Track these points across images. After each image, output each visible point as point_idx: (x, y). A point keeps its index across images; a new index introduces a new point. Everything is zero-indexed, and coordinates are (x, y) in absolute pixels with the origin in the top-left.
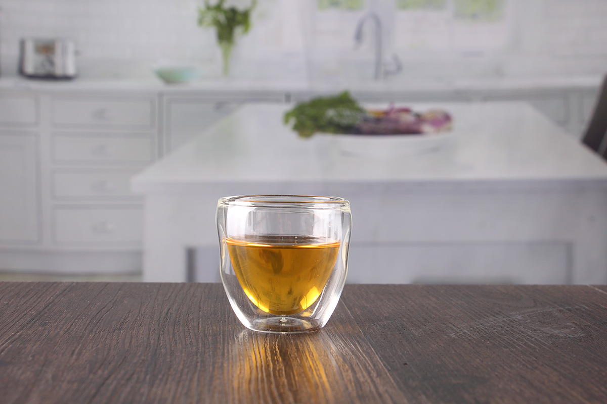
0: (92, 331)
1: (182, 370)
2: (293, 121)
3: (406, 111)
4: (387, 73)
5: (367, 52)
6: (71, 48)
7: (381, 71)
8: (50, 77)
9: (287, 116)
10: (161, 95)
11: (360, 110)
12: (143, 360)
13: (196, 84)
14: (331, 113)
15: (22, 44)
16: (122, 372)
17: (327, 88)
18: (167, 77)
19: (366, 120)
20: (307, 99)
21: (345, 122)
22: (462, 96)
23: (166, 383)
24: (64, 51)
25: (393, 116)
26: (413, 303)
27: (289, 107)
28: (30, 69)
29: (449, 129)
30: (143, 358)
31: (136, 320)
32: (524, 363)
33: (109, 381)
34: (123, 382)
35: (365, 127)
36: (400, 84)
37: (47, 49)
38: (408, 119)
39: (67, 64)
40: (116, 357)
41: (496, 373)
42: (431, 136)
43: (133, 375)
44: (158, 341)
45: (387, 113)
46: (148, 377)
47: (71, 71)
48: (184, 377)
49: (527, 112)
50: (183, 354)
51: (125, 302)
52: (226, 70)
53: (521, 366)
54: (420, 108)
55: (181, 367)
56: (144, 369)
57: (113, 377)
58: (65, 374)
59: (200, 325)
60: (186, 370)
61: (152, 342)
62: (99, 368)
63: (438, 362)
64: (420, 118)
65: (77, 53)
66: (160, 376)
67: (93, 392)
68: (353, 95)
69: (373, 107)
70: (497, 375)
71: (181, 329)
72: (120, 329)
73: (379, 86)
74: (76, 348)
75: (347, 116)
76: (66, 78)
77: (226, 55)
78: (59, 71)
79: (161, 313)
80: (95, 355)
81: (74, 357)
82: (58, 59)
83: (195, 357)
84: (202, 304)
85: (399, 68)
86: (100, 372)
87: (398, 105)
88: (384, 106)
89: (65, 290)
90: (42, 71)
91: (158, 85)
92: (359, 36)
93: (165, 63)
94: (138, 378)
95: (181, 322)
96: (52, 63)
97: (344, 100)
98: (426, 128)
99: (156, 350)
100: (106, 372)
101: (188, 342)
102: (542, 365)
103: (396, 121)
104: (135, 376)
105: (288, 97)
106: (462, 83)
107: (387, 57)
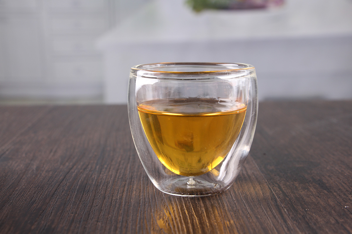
12: (95, 155)
16: (82, 163)
23: (109, 171)
30: (95, 153)
33: (72, 170)
34: (81, 171)
40: (78, 153)
46: (98, 167)
56: (95, 162)
57: (75, 167)
58: (45, 166)
60: (122, 162)
62: (67, 161)
66: (106, 166)
67: (61, 178)
80: (65, 152)
81: (52, 154)
86: (67, 164)
94: (91, 168)
99: (104, 148)
100: (71, 164)
104: (90, 166)
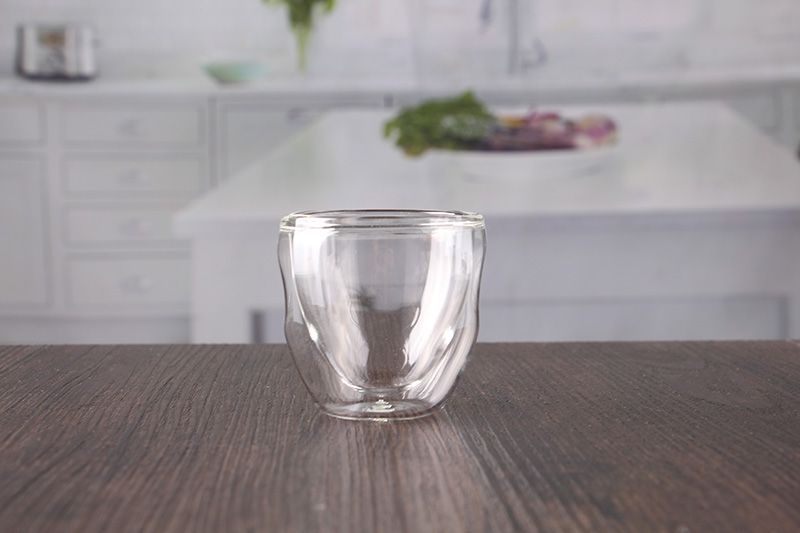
0: (47, 408)
1: (161, 459)
2: (396, 134)
3: (553, 117)
4: (526, 66)
5: (497, 36)
6: (87, 36)
7: (518, 62)
8: (60, 77)
9: (388, 127)
10: (212, 100)
11: (489, 118)
12: (108, 447)
13: (261, 83)
14: (448, 122)
15: (20, 33)
16: (71, 462)
17: (443, 86)
18: (221, 75)
19: (498, 131)
20: (414, 103)
21: (468, 133)
22: (631, 95)
23: (130, 477)
24: (79, 41)
25: (534, 125)
26: (528, 367)
27: (390, 114)
28: (31, 66)
29: (613, 142)
30: (108, 443)
31: (117, 394)
32: (674, 443)
33: (47, 475)
34: (66, 476)
35: (497, 141)
36: (544, 80)
37: (54, 38)
38: (555, 128)
39: (83, 59)
40: (69, 443)
41: (629, 458)
42: (588, 152)
43: (85, 466)
44: (140, 420)
45: (526, 121)
47: (88, 68)
48: (160, 468)
49: (722, 116)
50: (170, 438)
51: (111, 369)
52: (302, 64)
53: (669, 448)
54: (573, 113)
55: (161, 454)
56: (104, 459)
57: (54, 469)
59: (209, 399)
60: (166, 459)
61: (130, 421)
62: (39, 458)
63: (547, 445)
64: (572, 127)
65: (96, 43)
68: (480, 96)
69: (506, 113)
70: (630, 461)
71: (179, 404)
72: (89, 405)
73: (515, 84)
74: (15, 431)
75: (471, 126)
76: (82, 79)
77: (302, 44)
78: (71, 68)
79: (158, 383)
80: (39, 439)
81: (9, 441)
82: (70, 52)
83: (186, 441)
84: (221, 371)
85: (543, 58)
86: (37, 463)
87: (543, 109)
88: (521, 112)
89: (29, 355)
90: (48, 69)
91: (209, 86)
92: (486, 14)
93: (218, 56)
94: (92, 470)
95: (182, 395)
96: (61, 58)
97: (466, 104)
98: (582, 140)
99: (133, 432)
100: (47, 463)
101: (183, 421)
102: (701, 447)
103: (539, 131)
105: (388, 101)
106: (631, 77)
107: (526, 43)
